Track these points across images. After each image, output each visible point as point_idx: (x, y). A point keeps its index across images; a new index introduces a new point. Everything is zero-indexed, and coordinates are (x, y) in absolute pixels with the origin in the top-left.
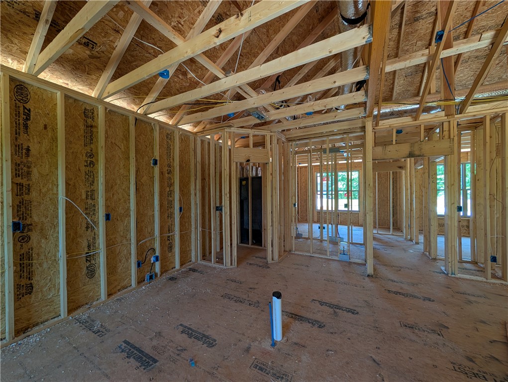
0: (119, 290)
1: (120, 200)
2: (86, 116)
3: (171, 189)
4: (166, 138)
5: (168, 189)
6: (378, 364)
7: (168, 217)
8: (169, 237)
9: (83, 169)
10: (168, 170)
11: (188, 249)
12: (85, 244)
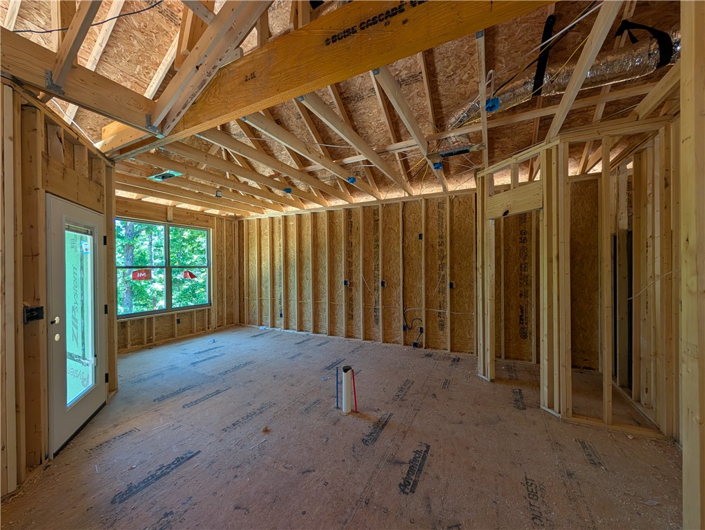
0: (393, 343)
1: (394, 271)
2: (375, 215)
3: (443, 262)
4: (437, 208)
5: (439, 262)
6: (304, 473)
7: (439, 292)
8: (440, 313)
9: (373, 250)
10: (439, 242)
11: (468, 336)
12: (374, 300)
